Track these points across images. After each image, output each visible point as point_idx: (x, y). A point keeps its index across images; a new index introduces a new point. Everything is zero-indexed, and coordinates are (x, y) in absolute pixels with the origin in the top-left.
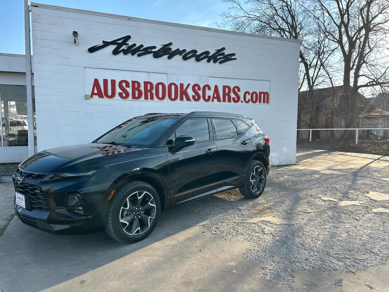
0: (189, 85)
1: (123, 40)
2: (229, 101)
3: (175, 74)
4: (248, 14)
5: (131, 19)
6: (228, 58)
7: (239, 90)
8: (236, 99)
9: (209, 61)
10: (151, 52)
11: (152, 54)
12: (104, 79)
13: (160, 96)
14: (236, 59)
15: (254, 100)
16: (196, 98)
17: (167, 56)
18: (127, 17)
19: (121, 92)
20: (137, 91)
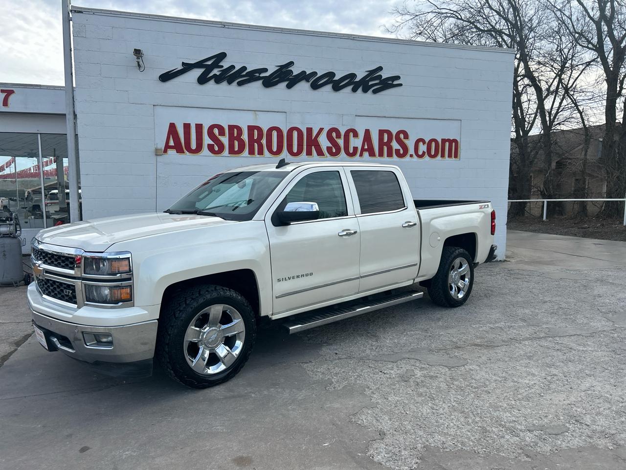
0: (321, 130)
1: (214, 60)
2: (390, 155)
3: (299, 113)
4: (438, 8)
5: (227, 27)
7: (406, 136)
8: (402, 152)
9: (354, 90)
10: (259, 78)
11: (261, 82)
12: (184, 124)
13: (275, 149)
14: (401, 85)
15: (433, 153)
16: (334, 150)
17: (286, 83)
18: (220, 23)
19: (212, 143)
20: (237, 142)
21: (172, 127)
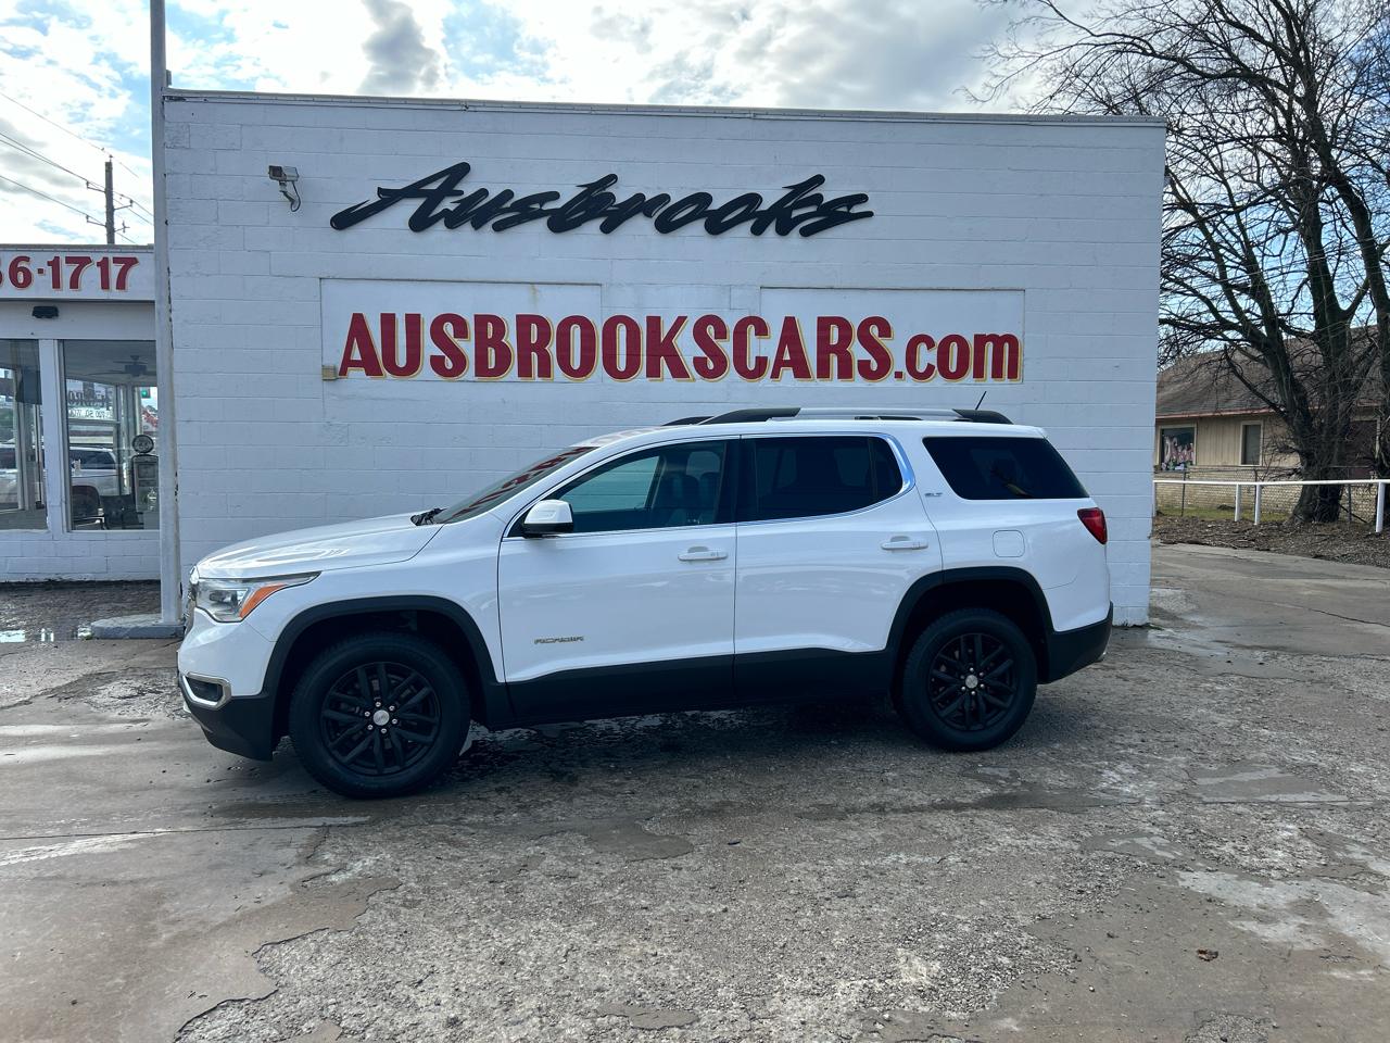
0: (681, 321)
1: (444, 179)
2: (845, 373)
3: (629, 285)
4: (1093, 35)
6: (837, 213)
7: (885, 330)
8: (874, 366)
9: (757, 230)
10: (540, 214)
11: (543, 221)
12: (383, 315)
13: (576, 363)
14: (869, 214)
15: (953, 368)
16: (711, 365)
17: (600, 221)
18: (458, 102)
19: (439, 353)
20: (493, 351)
21: (358, 322)
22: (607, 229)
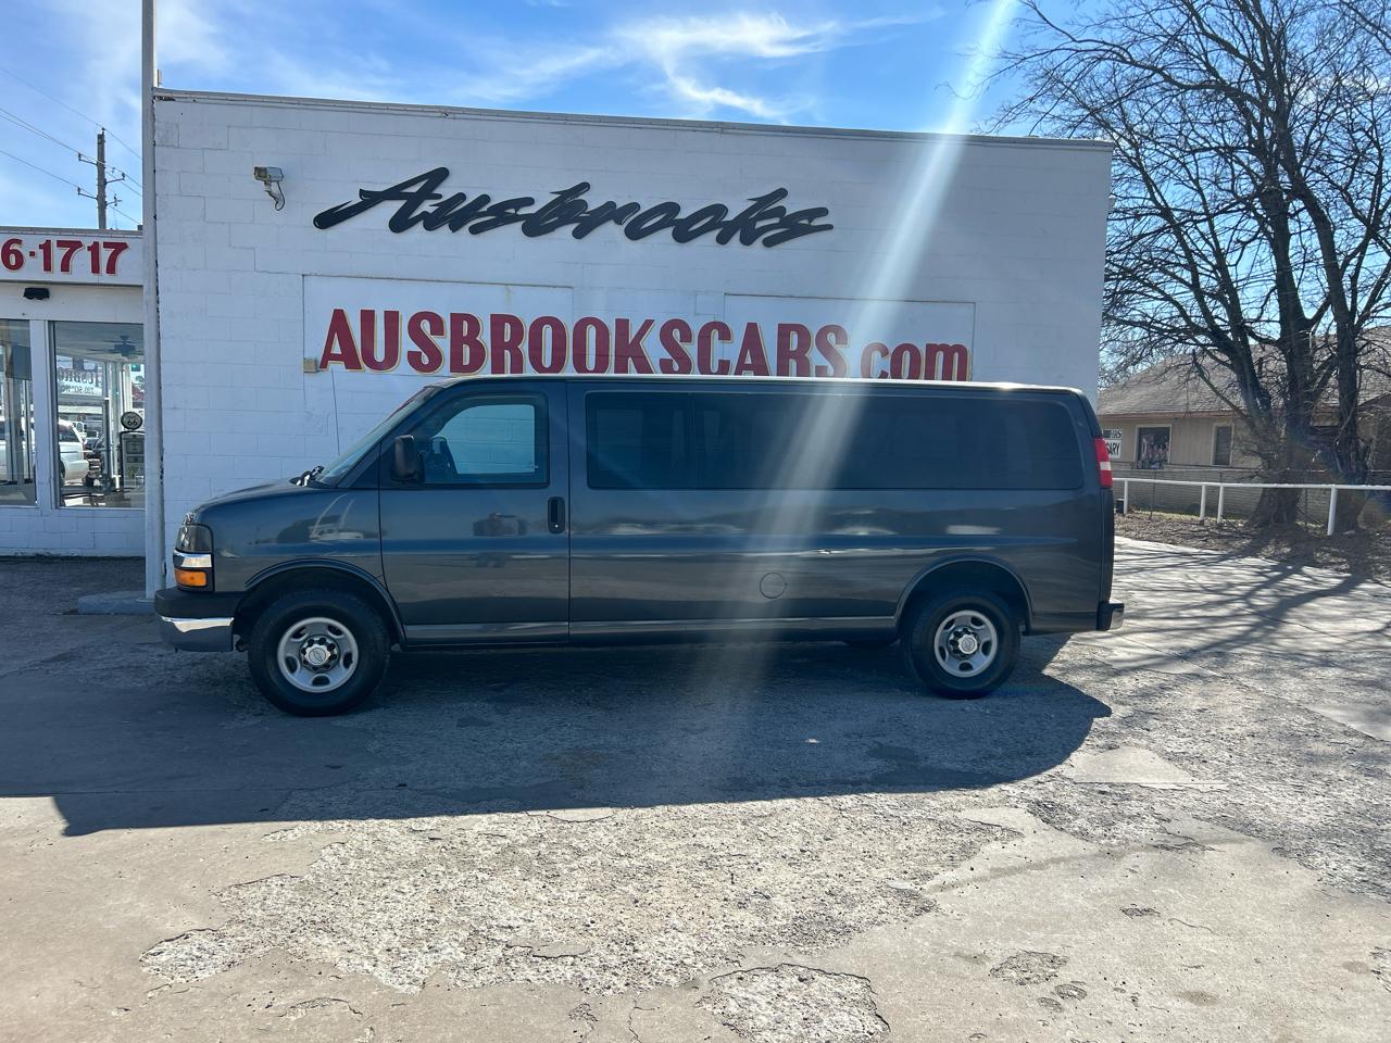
0: (648, 324)
1: (423, 183)
5: (452, 116)
6: (797, 226)
7: (843, 338)
8: (831, 372)
9: (723, 240)
10: (516, 218)
11: (519, 225)
12: (363, 311)
13: (547, 361)
14: (829, 227)
15: (905, 375)
16: (677, 367)
17: (573, 226)
18: (438, 109)
19: (416, 348)
20: (468, 348)
21: (339, 318)
22: (578, 234)
